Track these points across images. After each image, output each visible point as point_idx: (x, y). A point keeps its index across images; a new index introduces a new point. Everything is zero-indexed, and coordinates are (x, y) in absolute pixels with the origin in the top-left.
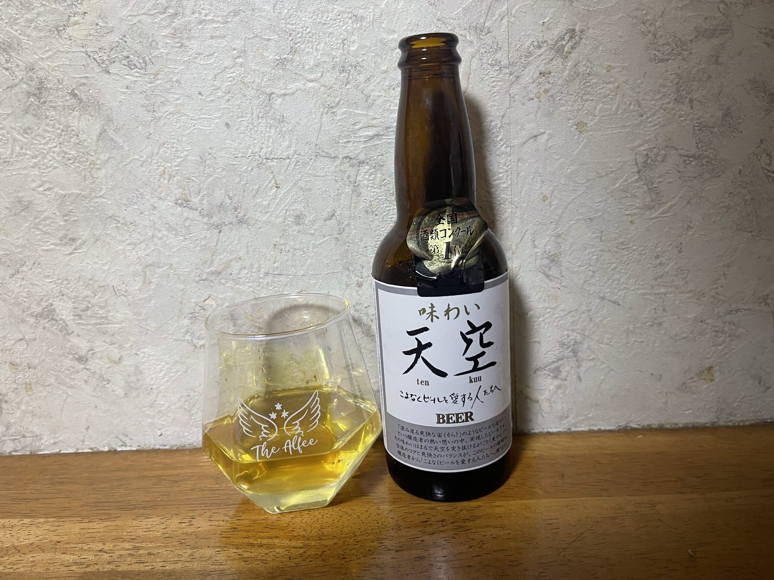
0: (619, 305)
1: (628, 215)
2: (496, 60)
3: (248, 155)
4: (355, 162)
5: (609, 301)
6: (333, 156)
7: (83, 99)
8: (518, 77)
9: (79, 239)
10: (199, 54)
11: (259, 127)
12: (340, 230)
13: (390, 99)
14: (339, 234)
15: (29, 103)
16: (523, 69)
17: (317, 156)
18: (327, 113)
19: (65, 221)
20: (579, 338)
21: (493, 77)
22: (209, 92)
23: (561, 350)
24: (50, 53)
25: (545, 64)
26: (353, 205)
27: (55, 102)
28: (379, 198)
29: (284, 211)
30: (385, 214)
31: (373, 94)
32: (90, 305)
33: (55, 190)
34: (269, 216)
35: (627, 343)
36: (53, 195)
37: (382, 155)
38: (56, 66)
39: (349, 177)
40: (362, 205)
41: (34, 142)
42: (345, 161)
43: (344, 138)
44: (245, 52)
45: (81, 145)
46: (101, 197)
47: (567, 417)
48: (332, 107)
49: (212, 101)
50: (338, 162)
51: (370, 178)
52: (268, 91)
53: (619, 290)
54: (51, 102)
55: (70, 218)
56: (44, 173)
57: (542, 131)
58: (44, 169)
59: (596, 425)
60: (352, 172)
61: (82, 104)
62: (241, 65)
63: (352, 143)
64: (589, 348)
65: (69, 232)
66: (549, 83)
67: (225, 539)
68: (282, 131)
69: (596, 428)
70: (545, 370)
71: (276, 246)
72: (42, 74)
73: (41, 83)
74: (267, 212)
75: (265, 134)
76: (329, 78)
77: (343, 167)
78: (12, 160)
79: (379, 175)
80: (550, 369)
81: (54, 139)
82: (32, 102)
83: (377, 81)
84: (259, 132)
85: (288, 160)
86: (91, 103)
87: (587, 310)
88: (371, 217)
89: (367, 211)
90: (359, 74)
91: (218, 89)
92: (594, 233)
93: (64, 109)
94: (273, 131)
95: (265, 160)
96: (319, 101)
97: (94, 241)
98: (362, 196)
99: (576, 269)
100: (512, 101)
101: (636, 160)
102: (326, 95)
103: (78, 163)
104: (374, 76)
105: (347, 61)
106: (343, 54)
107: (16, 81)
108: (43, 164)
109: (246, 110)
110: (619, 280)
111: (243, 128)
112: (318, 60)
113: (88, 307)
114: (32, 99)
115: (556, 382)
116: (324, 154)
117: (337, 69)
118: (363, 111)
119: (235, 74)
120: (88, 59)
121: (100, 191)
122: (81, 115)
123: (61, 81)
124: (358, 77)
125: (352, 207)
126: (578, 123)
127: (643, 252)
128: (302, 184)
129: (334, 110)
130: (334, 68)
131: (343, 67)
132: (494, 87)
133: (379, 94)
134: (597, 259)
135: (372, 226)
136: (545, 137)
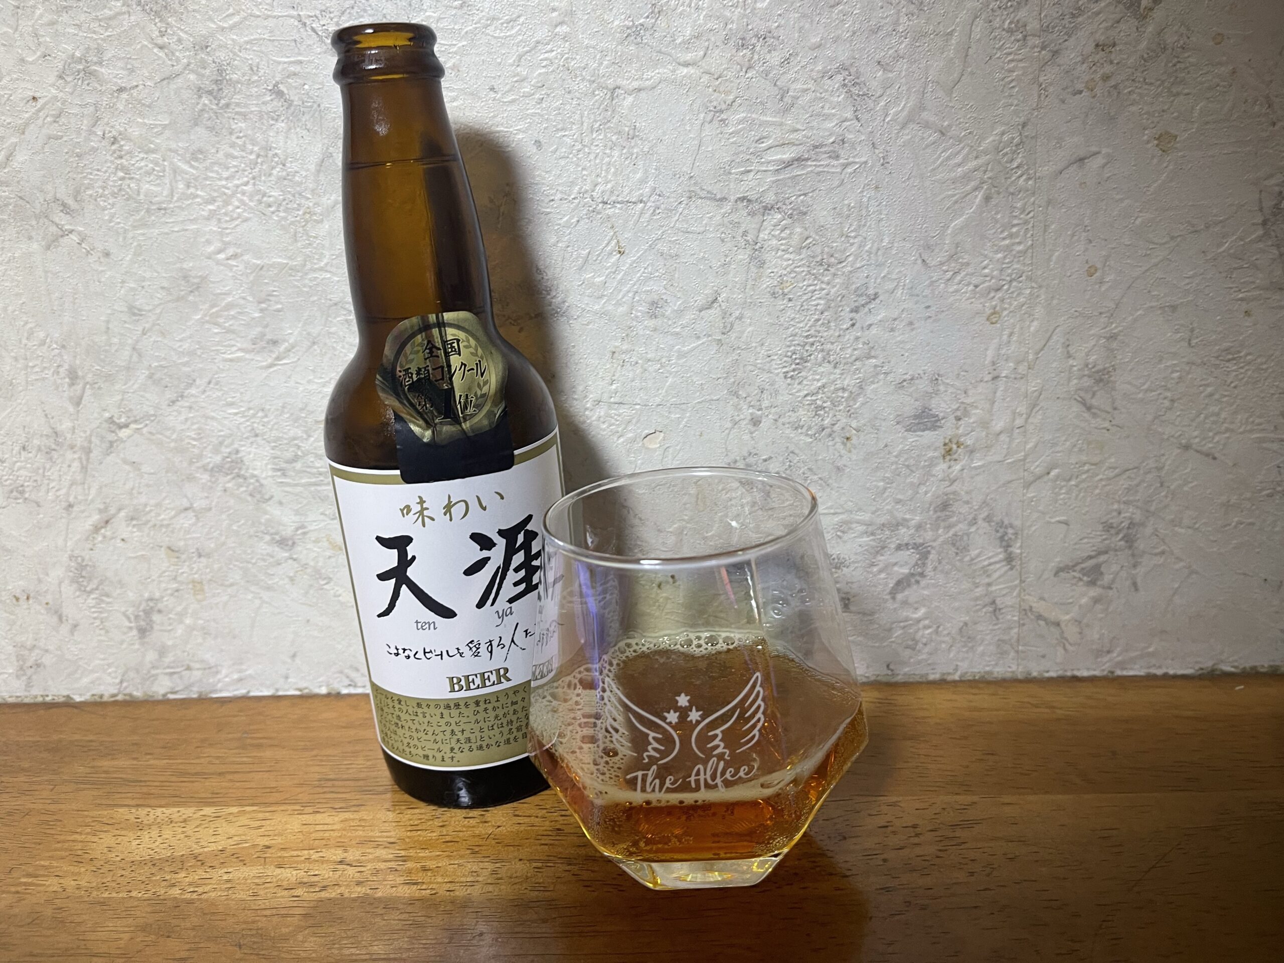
0: (1215, 458)
1: (1242, 299)
2: (1018, 21)
3: (573, 197)
4: (756, 206)
5: (1197, 451)
6: (718, 196)
7: (292, 101)
8: (1055, 53)
9: (285, 341)
10: (494, 19)
11: (593, 147)
12: (725, 327)
13: (823, 95)
14: (723, 333)
15: (200, 107)
16: (1066, 37)
17: (690, 198)
18: (711, 121)
19: (262, 310)
20: (1138, 517)
21: (1010, 54)
22: (508, 87)
23: (1104, 537)
24: (236, 19)
25: (1107, 29)
26: (750, 282)
27: (246, 106)
28: (797, 269)
29: (630, 295)
30: (805, 297)
31: (793, 86)
32: (300, 453)
33: (246, 257)
34: (605, 303)
35: (1225, 526)
36: (241, 267)
37: (805, 195)
38: (247, 43)
39: (745, 233)
40: (767, 283)
41: (211, 175)
42: (741, 205)
43: (739, 164)
44: (572, 13)
45: (290, 180)
46: (321, 269)
47: (1109, 652)
48: (722, 111)
49: (513, 101)
50: (727, 207)
51: (783, 235)
52: (611, 83)
53: (1216, 434)
54: (238, 105)
55: (269, 306)
56: (227, 228)
57: (1094, 149)
58: (227, 221)
59: (1160, 667)
60: (751, 224)
61: (292, 108)
62: (565, 38)
63: (752, 173)
64: (1155, 533)
65: (267, 330)
66: (1111, 62)
67: (546, 847)
68: (632, 155)
69: (1159, 672)
70: (1074, 571)
71: (616, 355)
72: (222, 55)
73: (220, 71)
74: (603, 296)
75: (602, 160)
76: (718, 59)
77: (734, 217)
78: (171, 206)
79: (798, 230)
80: (1083, 569)
81: (245, 171)
82: (205, 105)
83: (803, 64)
84: (592, 157)
85: (642, 205)
86: (307, 107)
87: (1156, 468)
88: (781, 303)
89: (774, 293)
90: (769, 52)
91: (523, 80)
92: (1177, 331)
93: (261, 118)
94: (616, 153)
95: (601, 205)
96: (699, 101)
97: (309, 344)
98: (766, 266)
99: (1140, 396)
100: (1043, 97)
101: (1260, 201)
102: (710, 90)
103: (285, 211)
104: (797, 55)
105: (750, 27)
106: (744, 16)
107: (178, 68)
108: (226, 214)
109: (570, 117)
110: (1218, 414)
111: (564, 150)
112: (700, 26)
113: (296, 456)
114: (205, 100)
115: (1094, 592)
116: (703, 194)
117: (732, 42)
118: (775, 116)
119: (554, 53)
120: (302, 30)
121: (320, 260)
122: (290, 129)
123: (255, 69)
124: (768, 57)
125: (748, 287)
126: (1161, 135)
127: (1264, 367)
128: (662, 247)
129: (723, 116)
130: (726, 41)
131: (743, 39)
132: (1011, 71)
133: (805, 87)
134: (1180, 378)
135: (782, 320)
136: (1099, 161)
